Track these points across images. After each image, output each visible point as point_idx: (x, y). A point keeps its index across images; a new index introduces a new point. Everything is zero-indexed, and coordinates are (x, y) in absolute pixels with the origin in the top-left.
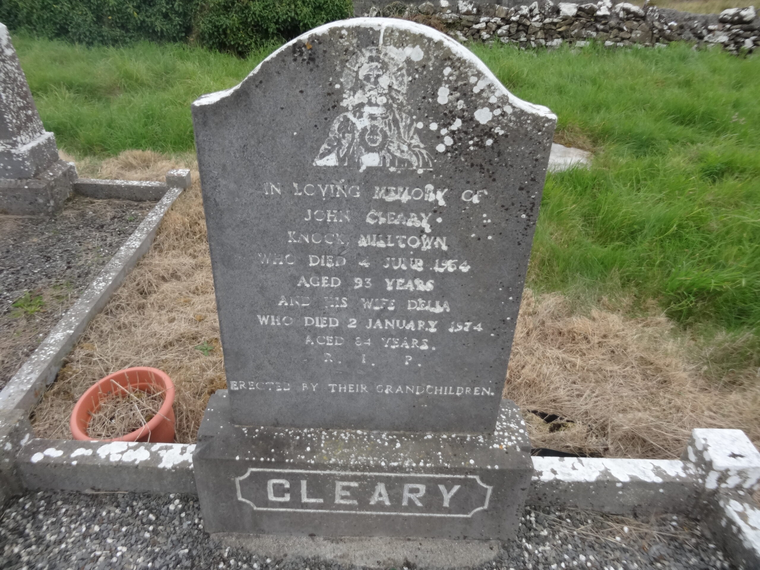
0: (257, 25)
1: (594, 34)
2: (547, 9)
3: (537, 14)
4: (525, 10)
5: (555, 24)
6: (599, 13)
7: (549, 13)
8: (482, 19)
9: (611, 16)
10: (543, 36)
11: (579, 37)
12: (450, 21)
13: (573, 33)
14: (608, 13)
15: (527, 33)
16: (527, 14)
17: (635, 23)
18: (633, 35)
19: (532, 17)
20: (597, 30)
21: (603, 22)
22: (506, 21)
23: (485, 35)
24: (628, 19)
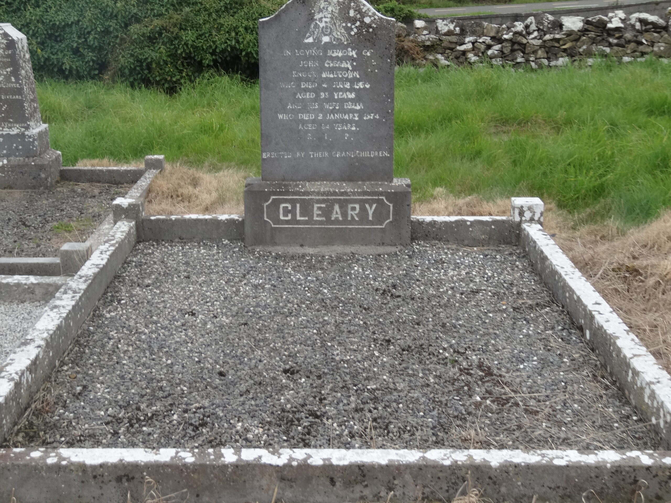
0: (189, 57)
1: (608, 50)
2: (546, 24)
3: (534, 31)
4: (519, 26)
5: (558, 40)
6: (609, 25)
7: (549, 28)
8: (467, 40)
9: (625, 28)
10: (545, 55)
11: (589, 54)
12: (428, 43)
13: (581, 50)
14: (622, 25)
15: (524, 53)
16: (522, 31)
17: (656, 35)
18: (656, 49)
19: (529, 34)
20: (610, 45)
21: (617, 35)
22: (497, 39)
23: (472, 57)
24: (647, 31)
